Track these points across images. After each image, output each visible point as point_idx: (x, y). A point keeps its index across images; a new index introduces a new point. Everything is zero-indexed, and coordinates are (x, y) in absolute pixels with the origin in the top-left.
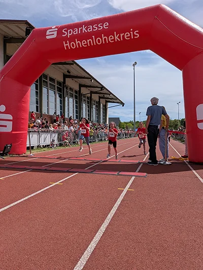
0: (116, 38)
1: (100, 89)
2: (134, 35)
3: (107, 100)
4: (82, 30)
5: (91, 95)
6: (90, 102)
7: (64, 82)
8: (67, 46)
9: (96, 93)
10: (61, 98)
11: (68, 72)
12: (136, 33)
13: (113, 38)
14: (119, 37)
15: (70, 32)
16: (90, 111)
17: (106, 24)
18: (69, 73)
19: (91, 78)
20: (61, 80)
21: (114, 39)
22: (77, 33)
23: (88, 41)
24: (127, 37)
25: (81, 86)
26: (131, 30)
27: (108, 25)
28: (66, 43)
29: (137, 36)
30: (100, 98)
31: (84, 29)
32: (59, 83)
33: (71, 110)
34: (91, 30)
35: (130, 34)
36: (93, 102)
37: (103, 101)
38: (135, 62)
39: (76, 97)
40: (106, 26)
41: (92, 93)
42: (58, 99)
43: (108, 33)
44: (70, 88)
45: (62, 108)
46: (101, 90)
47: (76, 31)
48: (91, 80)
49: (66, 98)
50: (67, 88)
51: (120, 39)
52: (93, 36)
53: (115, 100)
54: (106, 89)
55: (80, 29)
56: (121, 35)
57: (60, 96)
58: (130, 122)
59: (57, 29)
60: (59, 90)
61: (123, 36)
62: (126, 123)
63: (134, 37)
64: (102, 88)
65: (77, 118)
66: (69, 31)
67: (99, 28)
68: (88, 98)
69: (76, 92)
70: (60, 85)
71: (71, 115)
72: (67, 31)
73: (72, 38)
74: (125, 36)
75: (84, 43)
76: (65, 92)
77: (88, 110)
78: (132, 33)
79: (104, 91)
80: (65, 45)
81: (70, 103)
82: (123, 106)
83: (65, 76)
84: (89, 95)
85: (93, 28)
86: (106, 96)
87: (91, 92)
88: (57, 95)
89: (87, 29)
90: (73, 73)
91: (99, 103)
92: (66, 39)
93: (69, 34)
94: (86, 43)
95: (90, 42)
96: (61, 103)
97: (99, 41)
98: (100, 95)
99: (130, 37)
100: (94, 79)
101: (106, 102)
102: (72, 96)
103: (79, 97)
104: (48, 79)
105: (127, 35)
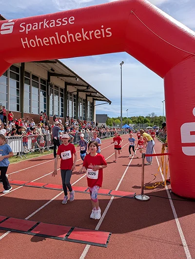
0: (84, 36)
1: (86, 88)
2: (106, 34)
4: (42, 25)
5: (78, 93)
6: (76, 100)
7: (49, 80)
8: (26, 44)
9: (83, 91)
10: (45, 96)
11: (52, 70)
12: (108, 30)
13: (80, 36)
14: (88, 35)
15: (29, 27)
16: (76, 109)
17: (72, 18)
18: (54, 71)
19: (76, 76)
20: (45, 77)
21: (82, 38)
22: (37, 28)
23: (51, 38)
24: (98, 36)
25: (67, 84)
26: (102, 26)
27: (74, 19)
28: (24, 40)
29: (109, 34)
30: (87, 96)
31: (45, 24)
32: (43, 81)
33: (56, 109)
34: (54, 26)
35: (101, 32)
36: (80, 100)
37: (90, 99)
39: (62, 95)
40: (71, 20)
41: (78, 91)
42: (42, 97)
43: (74, 29)
44: (55, 86)
45: (47, 106)
46: (87, 89)
47: (36, 27)
48: (76, 79)
49: (51, 97)
50: (51, 86)
51: (89, 37)
52: (57, 33)
53: (102, 98)
54: (92, 87)
55: (40, 23)
56: (90, 33)
57: (44, 94)
58: (118, 118)
59: (13, 23)
60: (43, 88)
61: (93, 34)
62: (115, 119)
63: (105, 36)
64: (88, 86)
65: (62, 116)
66: (27, 25)
67: (63, 23)
68: (74, 96)
69: (62, 90)
70: (45, 83)
71: (56, 113)
72: (25, 26)
73: (31, 35)
74: (95, 34)
75: (45, 41)
76: (49, 90)
77: (75, 108)
78: (103, 30)
79: (91, 90)
80: (23, 43)
81: (55, 101)
82: (110, 104)
83: (50, 74)
84: (76, 93)
85: (56, 23)
86: (92, 94)
87: (78, 90)
88: (41, 93)
89: (48, 24)
90: (57, 71)
91: (86, 101)
92: (24, 35)
93: (27, 30)
94: (48, 41)
95: (53, 39)
96: (45, 102)
97: (63, 38)
98: (87, 93)
99: (101, 35)
100: (79, 77)
101: (94, 99)
102: (57, 94)
103: (64, 95)
104: (31, 77)
105: (97, 32)
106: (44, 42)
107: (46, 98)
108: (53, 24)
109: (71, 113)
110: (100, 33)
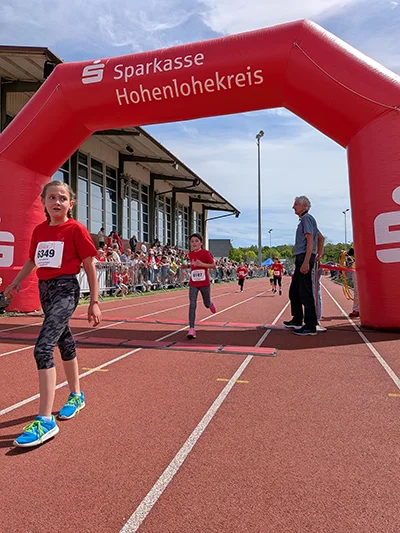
0: (219, 83)
1: (191, 183)
2: (254, 79)
3: (205, 204)
4: (151, 67)
5: (174, 195)
6: (171, 208)
7: (121, 169)
8: (123, 99)
9: (184, 190)
10: (114, 200)
11: (129, 148)
12: (258, 74)
13: (213, 84)
14: (225, 82)
15: (129, 71)
16: (171, 227)
17: (200, 57)
18: (132, 151)
19: (174, 161)
20: (115, 164)
21: (215, 87)
22: (142, 73)
23: (165, 89)
24: (241, 83)
25: (154, 176)
26: (249, 68)
27: (203, 57)
28: (121, 93)
29: (259, 80)
30: (192, 200)
31: (156, 66)
32: (111, 171)
33: (134, 225)
34: (170, 68)
35: (247, 76)
36: (177, 209)
37: (197, 207)
38: (261, 132)
39: (145, 199)
40: (198, 60)
41: (175, 190)
42: (109, 202)
43: (202, 74)
44: (133, 182)
45: (117, 220)
46: (194, 185)
47: (142, 70)
48: (174, 166)
49: (125, 201)
50: (126, 181)
51: (227, 86)
52: (175, 80)
53: (222, 205)
54: (204, 183)
55: (148, 65)
56: (229, 78)
57: (113, 197)
58: (252, 248)
59: (103, 66)
60: (111, 184)
61: (233, 80)
62: (244, 250)
63: (253, 83)
64: (196, 180)
65: (146, 239)
66: (127, 69)
67: (185, 63)
68: (168, 201)
69: (144, 188)
70: (113, 176)
71: (134, 233)
72: (122, 69)
73: (133, 84)
74: (237, 81)
75: (156, 93)
76: (122, 189)
77: (169, 224)
78: (249, 74)
79: (200, 187)
80: (119, 97)
81: (133, 209)
82: (237, 216)
83: (123, 158)
84: (170, 195)
85: (174, 65)
86: (203, 196)
87: (174, 188)
88: (107, 195)
89: (161, 66)
90: (139, 151)
91: (189, 210)
92: (121, 84)
93: (126, 76)
94: (160, 93)
95: (168, 90)
96: (114, 211)
97: (185, 89)
98: (192, 195)
99: (246, 82)
100: (179, 162)
101: (205, 208)
102: (136, 196)
103: (149, 199)
104: (89, 162)
105: (240, 77)
106: (154, 94)
107: (116, 203)
108: (168, 66)
109: (161, 235)
110: (244, 79)
